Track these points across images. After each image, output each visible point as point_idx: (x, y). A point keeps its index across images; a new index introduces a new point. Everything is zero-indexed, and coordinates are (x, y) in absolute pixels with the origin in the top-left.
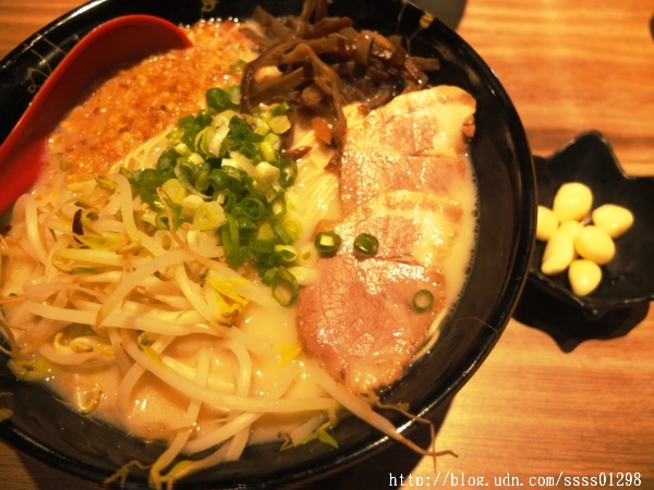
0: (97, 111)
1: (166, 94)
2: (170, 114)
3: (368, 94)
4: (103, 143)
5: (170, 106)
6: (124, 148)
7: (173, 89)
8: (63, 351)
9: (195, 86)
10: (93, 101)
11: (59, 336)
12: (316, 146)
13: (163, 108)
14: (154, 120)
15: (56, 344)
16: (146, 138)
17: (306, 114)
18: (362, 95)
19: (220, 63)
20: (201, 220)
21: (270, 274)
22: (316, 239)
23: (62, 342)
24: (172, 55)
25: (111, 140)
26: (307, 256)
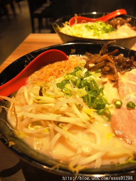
0: (42, 72)
1: (63, 68)
2: (64, 73)
3: (122, 71)
4: (44, 78)
5: (64, 71)
6: (51, 80)
7: (64, 67)
8: (31, 130)
9: (71, 67)
10: (41, 70)
11: (30, 125)
12: (109, 82)
13: (62, 71)
14: (59, 74)
15: (29, 127)
16: (57, 77)
17: (104, 74)
18: (120, 70)
19: (78, 63)
20: (78, 94)
21: (101, 111)
22: (114, 102)
23: (31, 126)
24: (63, 62)
25: (47, 78)
26: (112, 107)
